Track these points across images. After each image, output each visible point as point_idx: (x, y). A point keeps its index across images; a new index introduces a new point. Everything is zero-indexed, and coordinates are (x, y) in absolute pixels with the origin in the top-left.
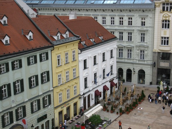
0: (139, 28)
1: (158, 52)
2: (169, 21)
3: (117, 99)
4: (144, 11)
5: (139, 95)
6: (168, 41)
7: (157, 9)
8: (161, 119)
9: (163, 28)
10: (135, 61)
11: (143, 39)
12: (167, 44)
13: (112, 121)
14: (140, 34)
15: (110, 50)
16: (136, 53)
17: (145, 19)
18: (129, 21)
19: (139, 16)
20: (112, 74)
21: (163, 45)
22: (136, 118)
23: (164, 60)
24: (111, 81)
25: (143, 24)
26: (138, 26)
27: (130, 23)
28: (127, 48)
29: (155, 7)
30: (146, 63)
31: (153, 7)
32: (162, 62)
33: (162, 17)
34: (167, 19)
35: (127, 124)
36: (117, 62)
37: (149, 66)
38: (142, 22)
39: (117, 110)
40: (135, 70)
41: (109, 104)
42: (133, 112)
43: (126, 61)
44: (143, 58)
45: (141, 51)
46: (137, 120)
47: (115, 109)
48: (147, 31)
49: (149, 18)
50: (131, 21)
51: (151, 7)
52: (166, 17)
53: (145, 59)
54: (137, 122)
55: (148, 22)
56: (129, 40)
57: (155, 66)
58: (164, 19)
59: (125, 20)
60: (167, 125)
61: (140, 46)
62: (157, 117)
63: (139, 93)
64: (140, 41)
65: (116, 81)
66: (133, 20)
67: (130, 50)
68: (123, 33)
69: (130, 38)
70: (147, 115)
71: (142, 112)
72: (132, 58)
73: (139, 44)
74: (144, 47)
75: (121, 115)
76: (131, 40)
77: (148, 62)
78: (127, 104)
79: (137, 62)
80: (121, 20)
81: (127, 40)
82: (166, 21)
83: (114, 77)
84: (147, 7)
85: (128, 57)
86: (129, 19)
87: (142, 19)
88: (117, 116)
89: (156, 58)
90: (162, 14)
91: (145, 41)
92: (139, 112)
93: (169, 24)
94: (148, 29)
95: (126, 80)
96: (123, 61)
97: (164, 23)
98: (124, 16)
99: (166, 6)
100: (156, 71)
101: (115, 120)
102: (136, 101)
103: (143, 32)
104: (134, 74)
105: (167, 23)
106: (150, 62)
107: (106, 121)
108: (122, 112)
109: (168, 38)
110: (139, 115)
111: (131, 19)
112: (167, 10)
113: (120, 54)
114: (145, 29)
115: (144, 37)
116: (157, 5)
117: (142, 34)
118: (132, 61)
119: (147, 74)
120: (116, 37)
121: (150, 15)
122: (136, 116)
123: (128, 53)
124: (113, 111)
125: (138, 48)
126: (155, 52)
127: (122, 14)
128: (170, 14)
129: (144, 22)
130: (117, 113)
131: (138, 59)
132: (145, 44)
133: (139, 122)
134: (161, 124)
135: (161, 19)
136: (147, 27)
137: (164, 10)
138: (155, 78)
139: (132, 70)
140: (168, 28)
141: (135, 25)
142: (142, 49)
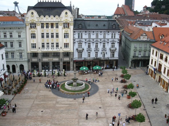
0: (18, 39)
1: (30, 53)
2: (35, 34)
3: (10, 85)
4: (19, 29)
5: (23, 80)
6: (35, 46)
7: (27, 27)
8: (40, 93)
9: (32, 38)
10: (16, 60)
11: (20, 46)
12: (35, 48)
13: (11, 100)
14: (18, 43)
15: (1, 54)
16: (17, 55)
17: (20, 33)
18: (10, 35)
19: (16, 31)
20: (4, 70)
21: (33, 48)
22: (25, 95)
23: (34, 58)
24: (4, 74)
25: (19, 36)
26: (16, 37)
27: (11, 36)
28: (11, 52)
29: (26, 26)
30: (24, 60)
31: (25, 26)
32: (33, 58)
33: (30, 32)
34: (34, 33)
35: (21, 100)
36: (6, 61)
37: (26, 62)
38: (19, 35)
39: (12, 93)
40: (17, 65)
41: (5, 89)
42: (22, 92)
43: (11, 60)
44: (22, 57)
45: (20, 53)
46: (26, 96)
47: (11, 92)
48: (22, 40)
49: (22, 32)
50: (12, 35)
51: (23, 26)
52: (33, 32)
53: (23, 58)
54: (26, 97)
55: (23, 35)
56: (11, 47)
57: (29, 62)
58: (32, 33)
59: (8, 34)
60: (44, 96)
61: (19, 50)
62: (37, 92)
63: (23, 79)
64: (18, 47)
65: (7, 74)
66: (13, 34)
67: (13, 53)
68: (7, 43)
69: (12, 46)
70: (32, 92)
71: (28, 91)
72: (15, 58)
73: (18, 49)
74: (21, 50)
75: (15, 95)
76: (13, 47)
77: (25, 59)
78: (17, 87)
79: (18, 60)
80: (5, 34)
81: (10, 47)
82: (33, 34)
83: (6, 72)
84: (21, 26)
85: (12, 57)
86: (10, 33)
87: (19, 33)
88: (13, 96)
89: (29, 57)
90: (31, 30)
91: (22, 47)
92: (26, 91)
93: (35, 36)
94: (23, 39)
95: (12, 72)
96: (9, 60)
97: (32, 35)
98: (7, 32)
99: (32, 25)
100: (30, 64)
101: (13, 99)
102: (23, 85)
103: (20, 42)
104: (17, 67)
105: (34, 35)
106: (26, 59)
107: (7, 101)
108: (15, 93)
109: (35, 44)
110: (27, 93)
111: (12, 33)
112: (33, 27)
113: (7, 56)
114: (21, 39)
115: (21, 44)
116: (27, 25)
117: (19, 43)
118: (15, 60)
119: (25, 67)
120: (4, 46)
121: (24, 31)
122: (25, 94)
123: (12, 55)
124: (9, 93)
125: (18, 52)
126: (29, 53)
127: (5, 30)
128: (35, 30)
129: (20, 35)
130: (13, 94)
131: (18, 58)
132: (22, 49)
133: (28, 97)
134: (41, 96)
135: (30, 33)
136: (22, 38)
137: (31, 27)
138: (30, 69)
139: (16, 66)
140: (35, 38)
141: (14, 37)
142: (21, 52)
